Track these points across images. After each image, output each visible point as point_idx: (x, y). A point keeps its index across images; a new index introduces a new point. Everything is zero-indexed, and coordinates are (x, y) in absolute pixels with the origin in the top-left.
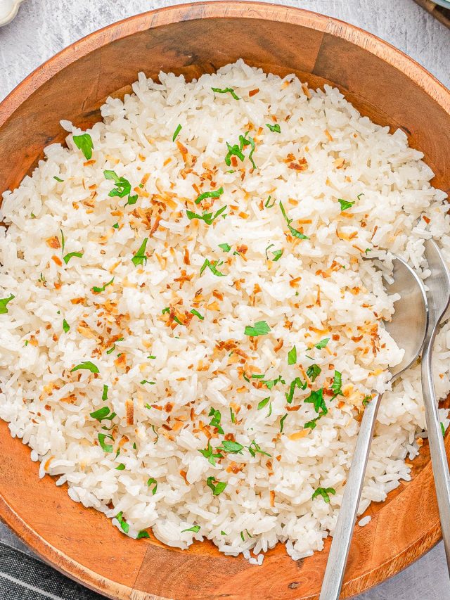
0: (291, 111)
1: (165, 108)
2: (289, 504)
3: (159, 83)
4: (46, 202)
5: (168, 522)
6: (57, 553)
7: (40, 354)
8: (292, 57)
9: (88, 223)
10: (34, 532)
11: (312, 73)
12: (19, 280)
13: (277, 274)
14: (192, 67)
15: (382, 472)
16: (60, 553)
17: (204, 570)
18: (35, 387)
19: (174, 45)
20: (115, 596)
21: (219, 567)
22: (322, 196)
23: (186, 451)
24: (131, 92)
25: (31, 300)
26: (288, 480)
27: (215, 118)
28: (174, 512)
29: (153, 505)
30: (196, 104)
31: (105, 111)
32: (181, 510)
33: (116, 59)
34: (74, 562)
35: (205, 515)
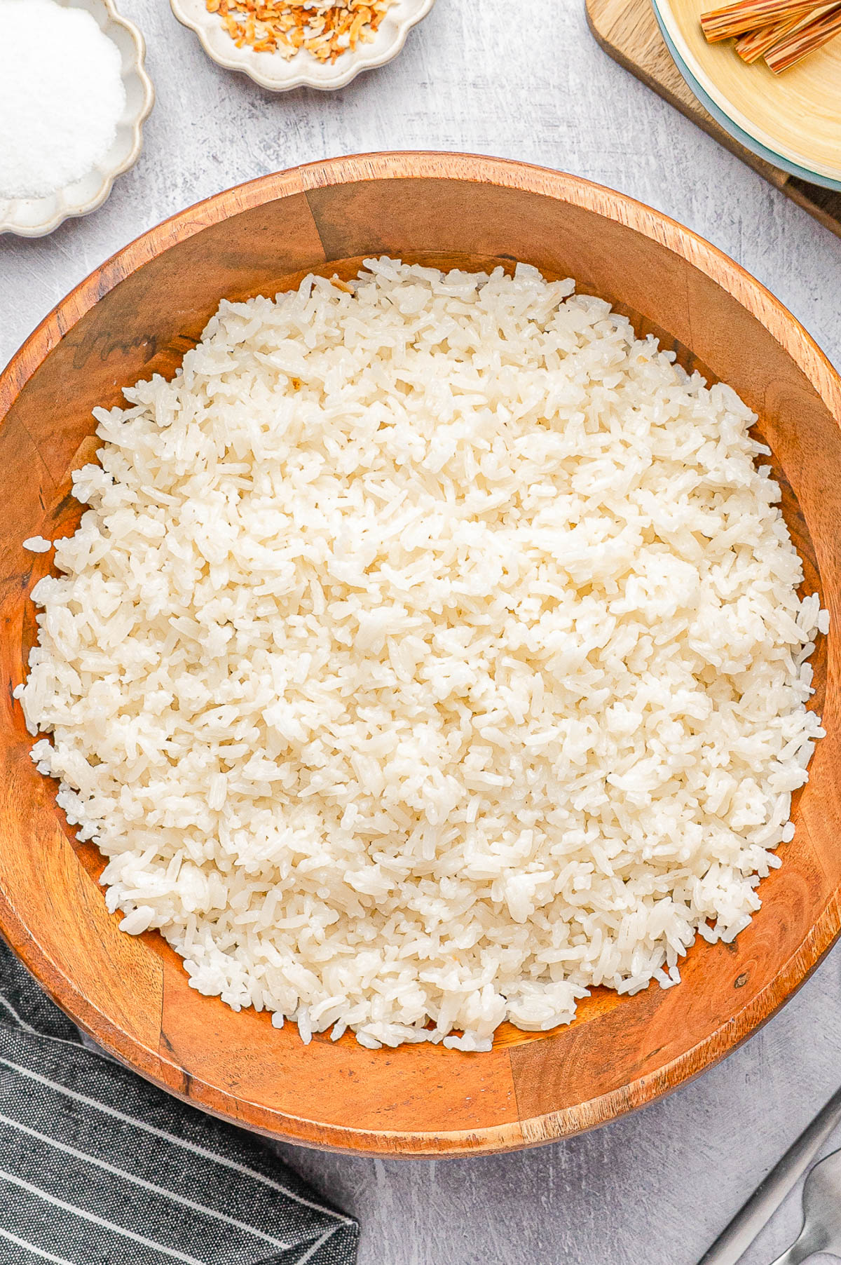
0: (338, 327)
1: (161, 435)
2: (680, 866)
3: (132, 406)
4: (83, 667)
5: (526, 998)
6: (385, 1137)
7: (207, 876)
8: (285, 256)
9: (158, 658)
10: (335, 1127)
11: (328, 261)
12: (115, 795)
13: (461, 561)
14: (158, 357)
15: (780, 742)
16: (389, 1134)
17: (608, 1037)
18: (228, 924)
19: (111, 341)
20: (501, 1146)
21: (624, 1020)
22: (457, 415)
23: (491, 882)
24: (102, 444)
25: (147, 811)
26: (654, 834)
27: (238, 402)
28: (528, 979)
29: (489, 988)
30: (199, 402)
31: (81, 494)
32: (535, 970)
33: (44, 410)
34: (416, 1134)
35: (571, 954)
